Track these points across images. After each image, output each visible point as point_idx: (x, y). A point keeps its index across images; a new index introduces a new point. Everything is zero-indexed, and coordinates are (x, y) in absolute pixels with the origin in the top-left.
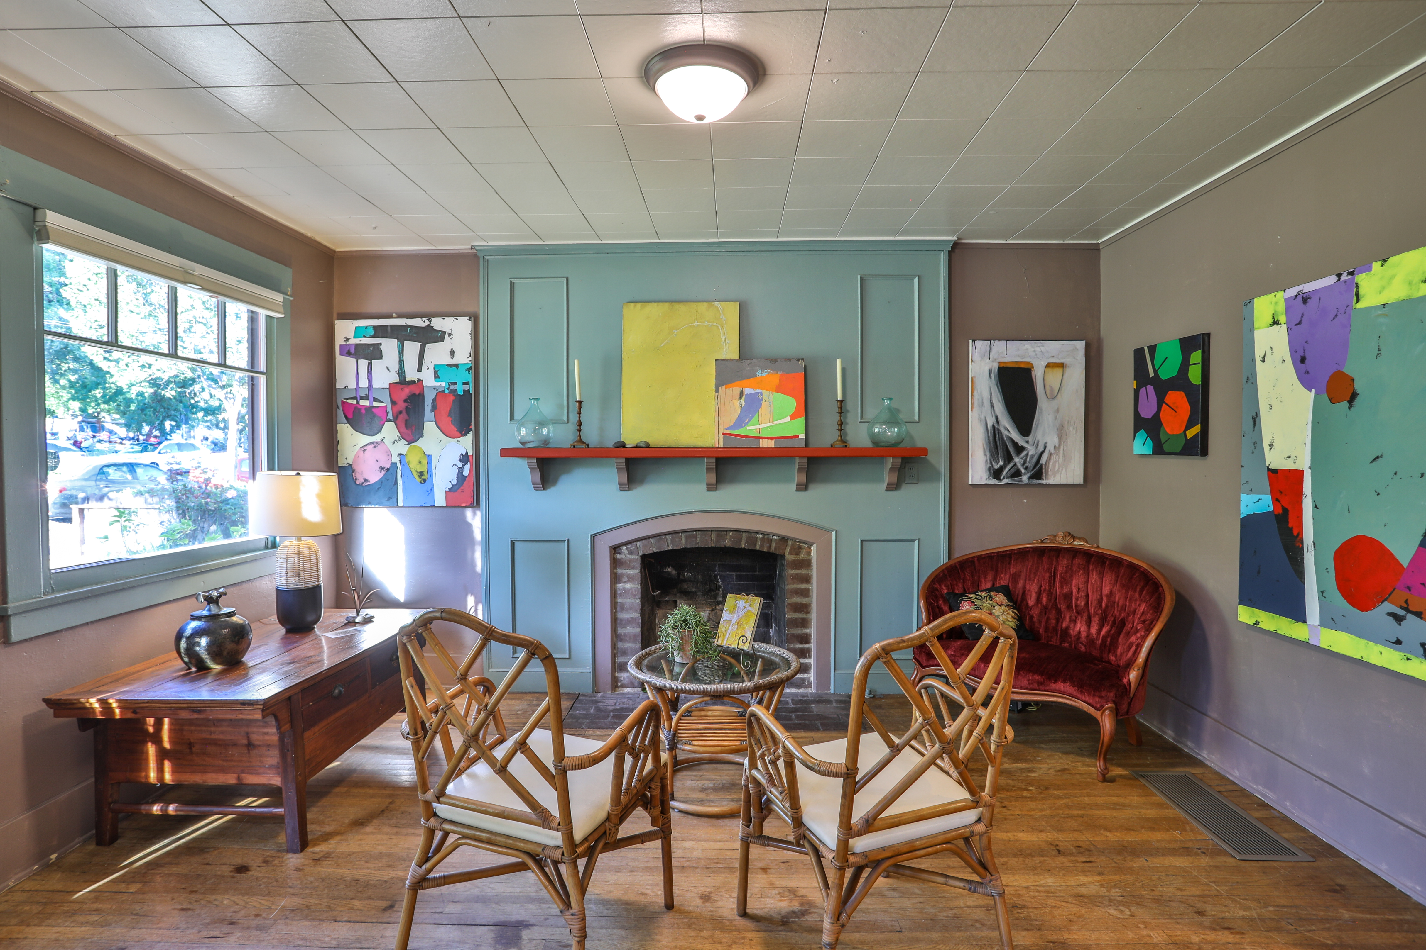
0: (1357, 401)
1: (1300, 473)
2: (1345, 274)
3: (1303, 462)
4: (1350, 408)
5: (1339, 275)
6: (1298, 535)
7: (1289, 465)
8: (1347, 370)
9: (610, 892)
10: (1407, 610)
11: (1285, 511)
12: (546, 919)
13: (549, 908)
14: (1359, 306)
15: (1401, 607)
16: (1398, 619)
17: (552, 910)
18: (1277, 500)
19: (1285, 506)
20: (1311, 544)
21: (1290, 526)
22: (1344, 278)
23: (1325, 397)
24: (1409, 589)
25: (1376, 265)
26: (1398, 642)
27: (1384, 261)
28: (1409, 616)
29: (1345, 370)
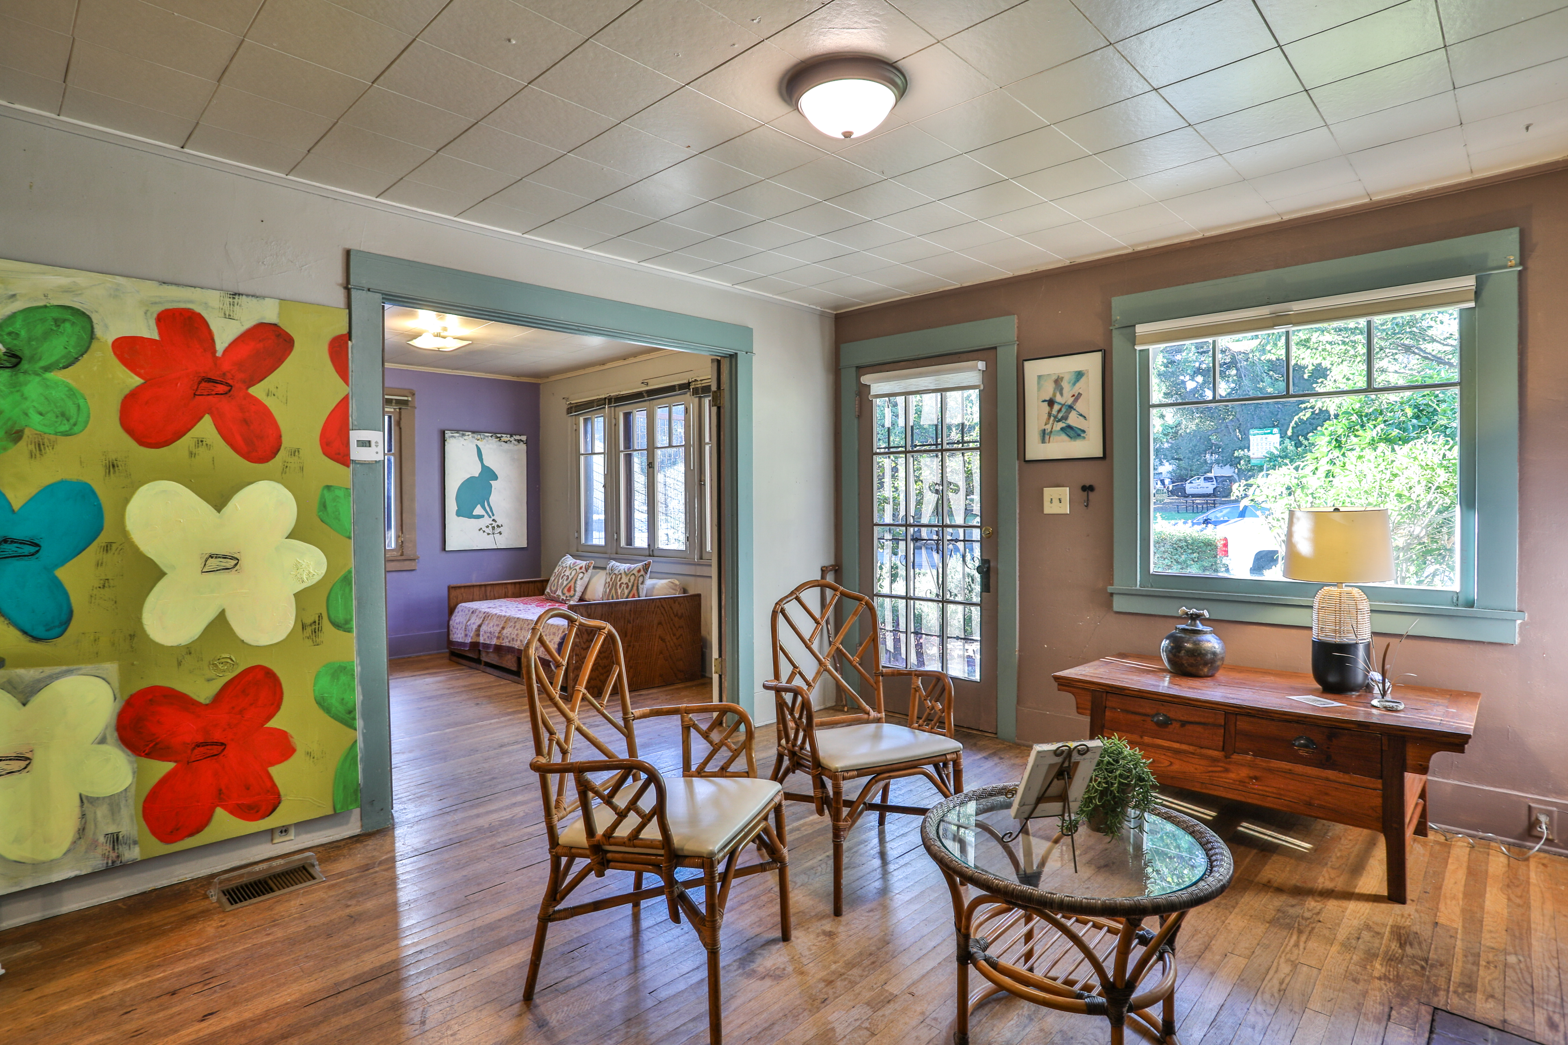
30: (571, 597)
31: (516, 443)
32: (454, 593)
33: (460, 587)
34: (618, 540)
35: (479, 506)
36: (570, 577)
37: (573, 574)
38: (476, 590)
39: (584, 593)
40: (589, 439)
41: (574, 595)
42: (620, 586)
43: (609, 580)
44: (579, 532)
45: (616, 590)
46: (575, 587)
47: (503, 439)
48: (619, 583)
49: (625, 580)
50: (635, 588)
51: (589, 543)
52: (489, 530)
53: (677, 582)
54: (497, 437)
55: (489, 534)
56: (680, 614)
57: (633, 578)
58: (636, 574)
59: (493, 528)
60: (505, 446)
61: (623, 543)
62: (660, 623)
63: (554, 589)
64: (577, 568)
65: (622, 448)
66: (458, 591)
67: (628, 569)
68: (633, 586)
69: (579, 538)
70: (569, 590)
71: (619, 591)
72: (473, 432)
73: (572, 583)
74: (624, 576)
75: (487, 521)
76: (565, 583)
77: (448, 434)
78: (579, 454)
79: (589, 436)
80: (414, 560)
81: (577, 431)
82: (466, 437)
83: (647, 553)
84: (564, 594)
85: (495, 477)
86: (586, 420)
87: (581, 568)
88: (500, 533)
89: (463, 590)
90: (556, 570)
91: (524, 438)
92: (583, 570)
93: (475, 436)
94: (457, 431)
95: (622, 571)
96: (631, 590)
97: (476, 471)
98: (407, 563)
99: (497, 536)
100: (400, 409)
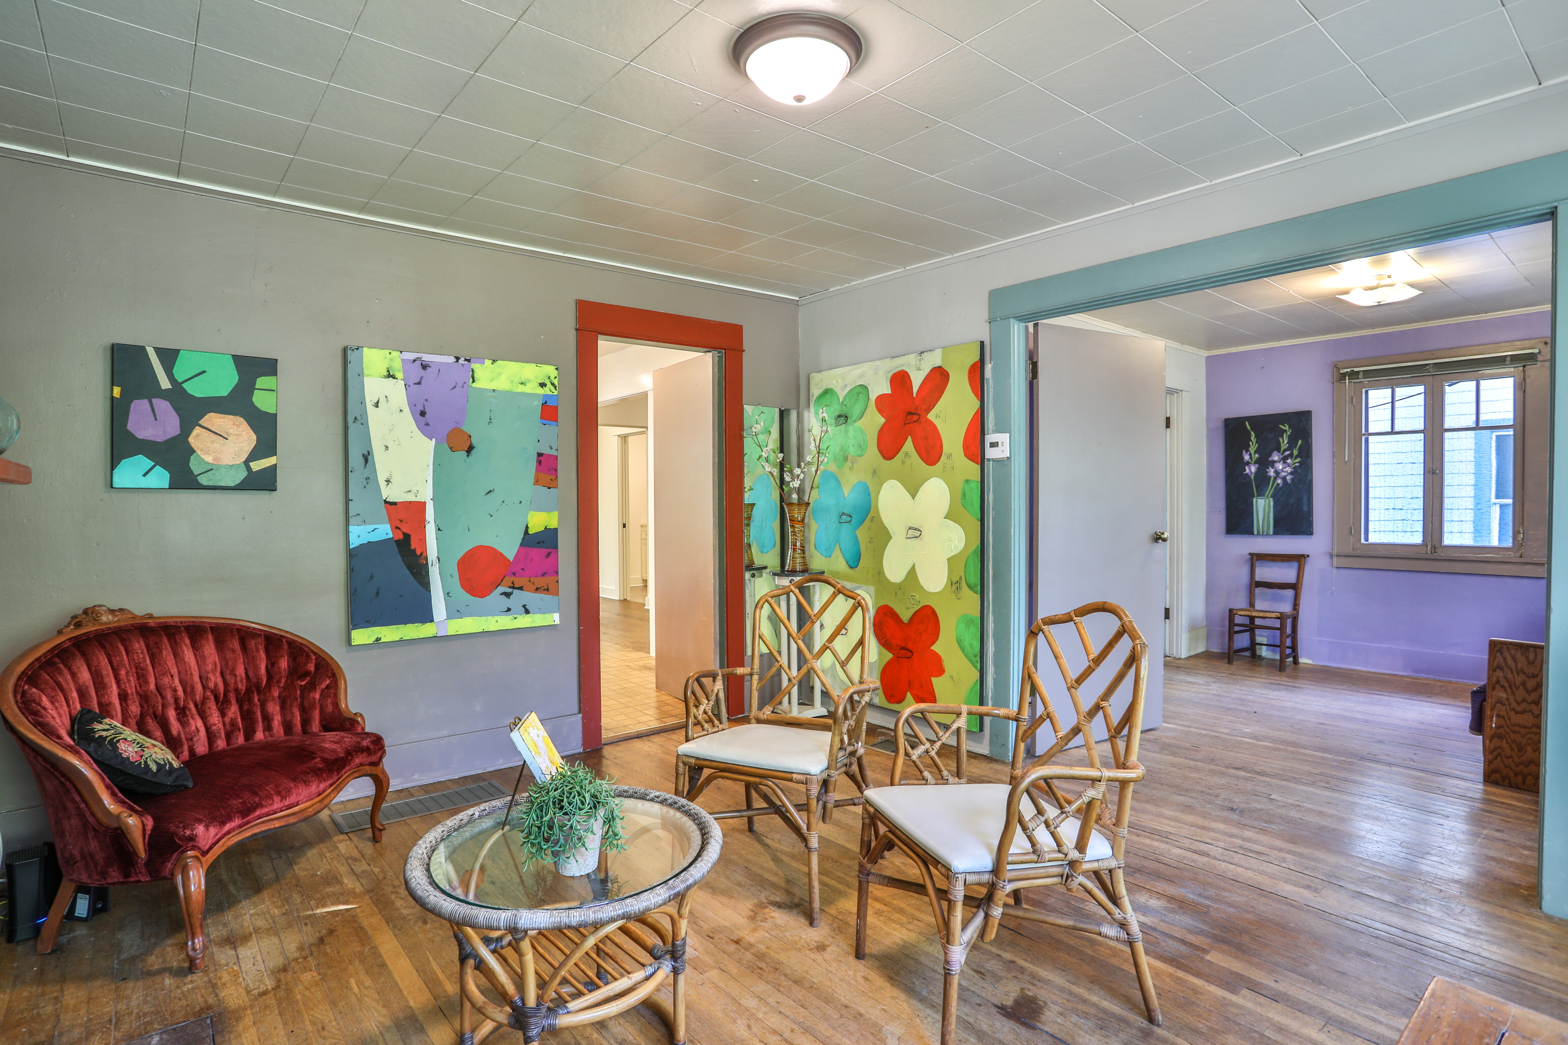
0: (473, 452)
1: (423, 504)
2: (463, 359)
3: (426, 494)
4: (468, 456)
5: (458, 359)
6: (422, 554)
7: (411, 498)
8: (465, 428)
9: (893, 998)
10: (514, 588)
11: (407, 537)
12: (980, 1005)
13: (967, 1015)
14: (474, 385)
15: (510, 587)
16: (507, 595)
17: (966, 1011)
18: (397, 528)
19: (405, 531)
20: (435, 558)
21: (412, 547)
22: (461, 361)
23: (446, 446)
24: (514, 574)
25: (488, 362)
26: (509, 610)
27: (494, 361)
28: (515, 591)
29: (464, 428)
80: (1542, 564)
98: (1529, 567)
100: (1524, 366)
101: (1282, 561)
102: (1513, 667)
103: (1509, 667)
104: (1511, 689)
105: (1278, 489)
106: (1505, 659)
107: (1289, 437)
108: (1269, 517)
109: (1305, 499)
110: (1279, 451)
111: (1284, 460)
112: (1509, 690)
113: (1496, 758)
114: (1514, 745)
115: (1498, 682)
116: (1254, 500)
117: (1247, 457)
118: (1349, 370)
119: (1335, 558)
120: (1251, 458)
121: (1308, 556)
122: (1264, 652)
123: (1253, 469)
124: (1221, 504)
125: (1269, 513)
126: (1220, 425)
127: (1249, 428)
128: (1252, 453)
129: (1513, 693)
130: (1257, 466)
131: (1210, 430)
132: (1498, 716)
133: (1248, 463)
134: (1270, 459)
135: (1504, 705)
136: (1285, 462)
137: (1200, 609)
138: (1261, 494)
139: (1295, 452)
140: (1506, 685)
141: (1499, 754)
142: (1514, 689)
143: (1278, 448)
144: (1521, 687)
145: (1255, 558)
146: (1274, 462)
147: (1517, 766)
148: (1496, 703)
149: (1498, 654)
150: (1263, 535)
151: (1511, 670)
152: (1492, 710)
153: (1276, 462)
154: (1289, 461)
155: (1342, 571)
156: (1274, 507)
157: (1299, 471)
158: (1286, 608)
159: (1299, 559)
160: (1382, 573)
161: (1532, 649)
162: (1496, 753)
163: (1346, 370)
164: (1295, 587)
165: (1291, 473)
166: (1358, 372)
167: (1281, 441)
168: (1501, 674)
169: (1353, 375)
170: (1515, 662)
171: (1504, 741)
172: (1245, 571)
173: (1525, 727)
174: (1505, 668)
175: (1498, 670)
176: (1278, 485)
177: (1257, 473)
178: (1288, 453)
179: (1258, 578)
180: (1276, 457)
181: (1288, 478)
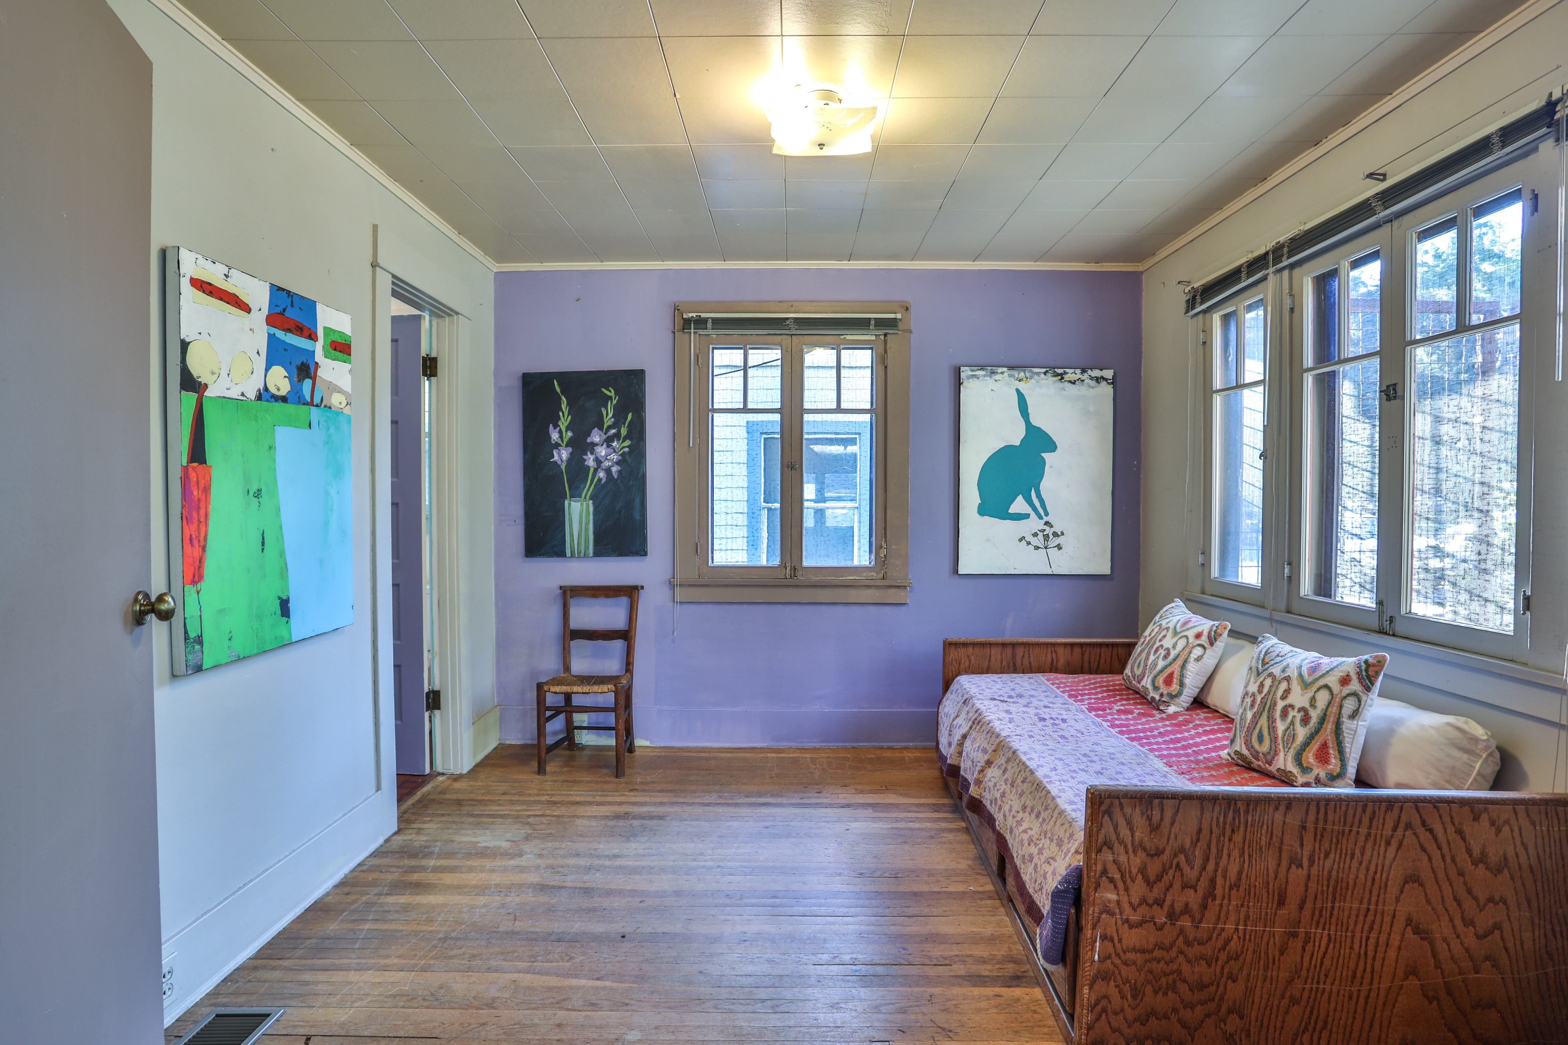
30: (1172, 697)
31: (1093, 383)
32: (954, 654)
33: (965, 645)
34: (1293, 579)
35: (1020, 498)
36: (1173, 653)
37: (1180, 647)
38: (995, 652)
39: (1206, 687)
40: (1232, 357)
41: (1179, 694)
42: (1284, 713)
43: (1253, 688)
44: (1206, 552)
45: (1271, 720)
46: (1182, 676)
47: (1067, 377)
48: (1280, 704)
49: (1299, 698)
50: (1329, 727)
51: (1230, 579)
52: (1039, 541)
53: (1479, 731)
54: (1056, 375)
55: (1037, 548)
56: (1494, 858)
57: (1323, 698)
58: (1336, 688)
59: (1046, 537)
60: (1072, 390)
61: (1306, 586)
62: (1413, 879)
63: (1138, 672)
64: (1191, 634)
65: (1309, 360)
66: (962, 651)
67: (1314, 669)
68: (1322, 720)
69: (1205, 566)
70: (1168, 681)
71: (1281, 727)
72: (1011, 368)
73: (1176, 667)
74: (1296, 688)
75: (1034, 524)
76: (1161, 664)
77: (966, 372)
78: (1208, 392)
79: (1232, 350)
80: (905, 587)
81: (1206, 344)
82: (997, 377)
83: (1374, 623)
84: (1156, 688)
85: (1052, 447)
86: (1226, 318)
87: (1198, 636)
88: (1059, 547)
89: (970, 650)
90: (1147, 633)
91: (1109, 374)
92: (1204, 640)
93: (1015, 373)
94: (982, 367)
95: (1293, 673)
96: (1317, 731)
97: (1015, 435)
98: (892, 591)
99: (1053, 552)
100: (885, 335)
101: (607, 596)
102: (1128, 841)
103: (1121, 842)
104: (1124, 882)
105: (599, 485)
106: (1116, 827)
107: (615, 407)
108: (587, 529)
109: (637, 501)
110: (601, 428)
111: (608, 441)
112: (1120, 885)
113: (1098, 1019)
114: (1126, 989)
115: (1105, 872)
116: (566, 503)
117: (555, 436)
118: (694, 315)
119: (678, 590)
120: (561, 437)
121: (642, 587)
122: (586, 738)
123: (565, 454)
124: (517, 509)
125: (587, 523)
126: (516, 384)
127: (558, 390)
128: (563, 430)
129: (1127, 889)
130: (570, 449)
131: (500, 391)
132: (1104, 938)
133: (557, 446)
134: (589, 440)
135: (1113, 914)
136: (609, 446)
137: (488, 680)
138: (576, 494)
139: (624, 431)
140: (1117, 876)
141: (1104, 1010)
142: (1129, 881)
143: (600, 425)
144: (1140, 877)
145: (569, 593)
146: (594, 445)
147: (1130, 1026)
148: (1101, 913)
149: (1106, 818)
150: (579, 557)
151: (1126, 847)
152: (1094, 928)
153: (597, 445)
154: (615, 444)
155: (685, 606)
156: (595, 515)
157: (629, 460)
158: (612, 666)
159: (631, 592)
160: (735, 607)
161: (1156, 801)
162: (1099, 1008)
163: (691, 315)
164: (626, 635)
165: (618, 463)
166: (705, 320)
167: (604, 413)
168: (1110, 857)
169: (701, 323)
170: (1132, 830)
171: (1112, 983)
172: (555, 612)
173: (1143, 951)
174: (1116, 844)
175: (1105, 849)
176: (600, 480)
177: (570, 461)
178: (613, 431)
179: (574, 624)
180: (596, 437)
181: (614, 469)
